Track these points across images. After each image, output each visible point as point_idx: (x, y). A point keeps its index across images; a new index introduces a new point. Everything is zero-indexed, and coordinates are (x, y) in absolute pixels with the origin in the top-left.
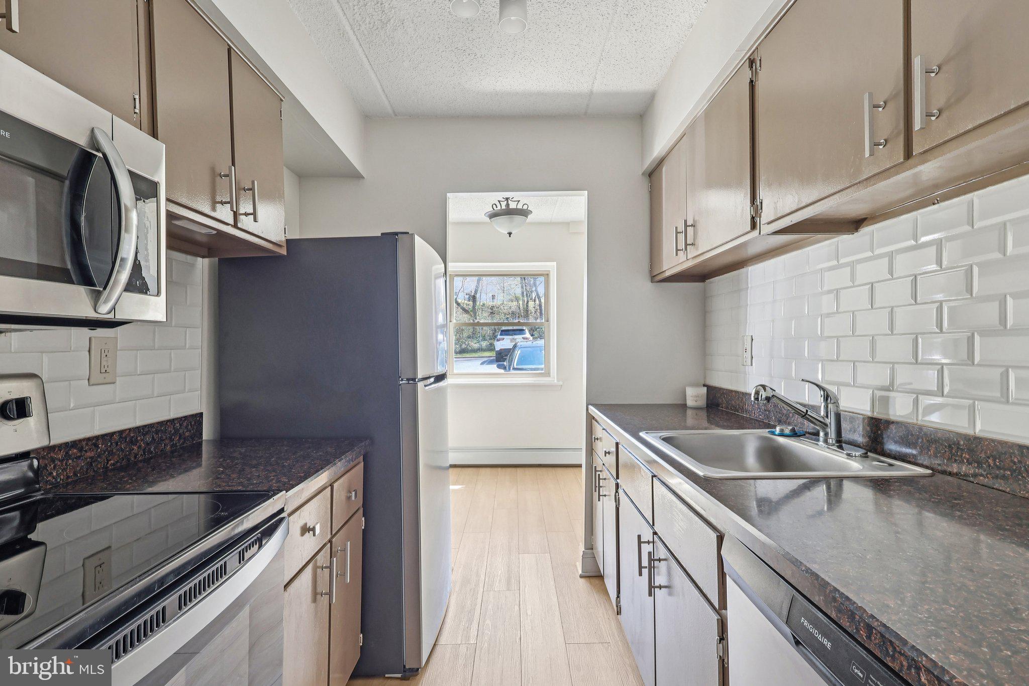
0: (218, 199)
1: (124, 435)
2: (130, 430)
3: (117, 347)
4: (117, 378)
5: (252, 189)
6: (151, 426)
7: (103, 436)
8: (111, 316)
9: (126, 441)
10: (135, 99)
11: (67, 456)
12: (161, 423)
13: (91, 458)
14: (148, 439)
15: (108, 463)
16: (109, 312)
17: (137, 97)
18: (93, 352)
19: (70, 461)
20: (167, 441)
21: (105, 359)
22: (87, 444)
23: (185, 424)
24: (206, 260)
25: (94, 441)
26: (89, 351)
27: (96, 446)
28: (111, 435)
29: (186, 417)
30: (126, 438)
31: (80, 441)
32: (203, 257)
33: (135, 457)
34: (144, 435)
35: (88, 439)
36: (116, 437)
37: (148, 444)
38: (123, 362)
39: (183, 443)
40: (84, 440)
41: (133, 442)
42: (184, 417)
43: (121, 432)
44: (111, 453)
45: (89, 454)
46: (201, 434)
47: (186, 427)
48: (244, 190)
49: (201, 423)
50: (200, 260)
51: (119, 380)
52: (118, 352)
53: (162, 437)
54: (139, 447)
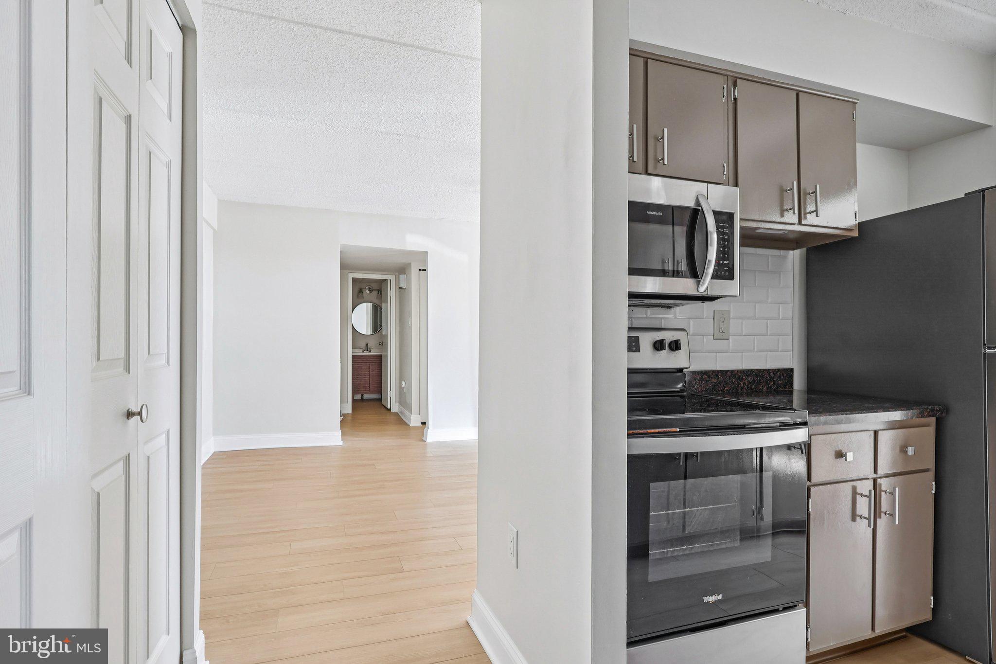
0: (785, 208)
1: (734, 373)
2: (738, 371)
3: (730, 317)
4: (730, 337)
5: (815, 192)
6: (752, 371)
7: (722, 372)
8: (706, 293)
9: (735, 377)
10: (724, 167)
11: (702, 379)
12: (759, 371)
13: (715, 383)
14: (750, 379)
15: (724, 389)
16: (705, 291)
17: (725, 165)
18: (715, 320)
19: (703, 382)
20: (764, 384)
21: (723, 324)
22: (712, 374)
23: (778, 374)
24: (798, 252)
25: (717, 373)
26: (714, 319)
27: (717, 376)
28: (727, 371)
29: (779, 370)
30: (735, 375)
31: (709, 371)
32: (793, 249)
33: (742, 390)
34: (748, 376)
35: (713, 372)
36: (729, 374)
37: (750, 383)
38: (733, 326)
39: (777, 388)
40: (711, 371)
41: (740, 379)
42: (777, 369)
43: (732, 371)
44: (726, 383)
45: (713, 380)
46: (792, 384)
47: (779, 377)
48: (809, 194)
49: (792, 377)
50: (791, 252)
51: (731, 338)
52: (731, 320)
53: (760, 380)
54: (744, 383)
